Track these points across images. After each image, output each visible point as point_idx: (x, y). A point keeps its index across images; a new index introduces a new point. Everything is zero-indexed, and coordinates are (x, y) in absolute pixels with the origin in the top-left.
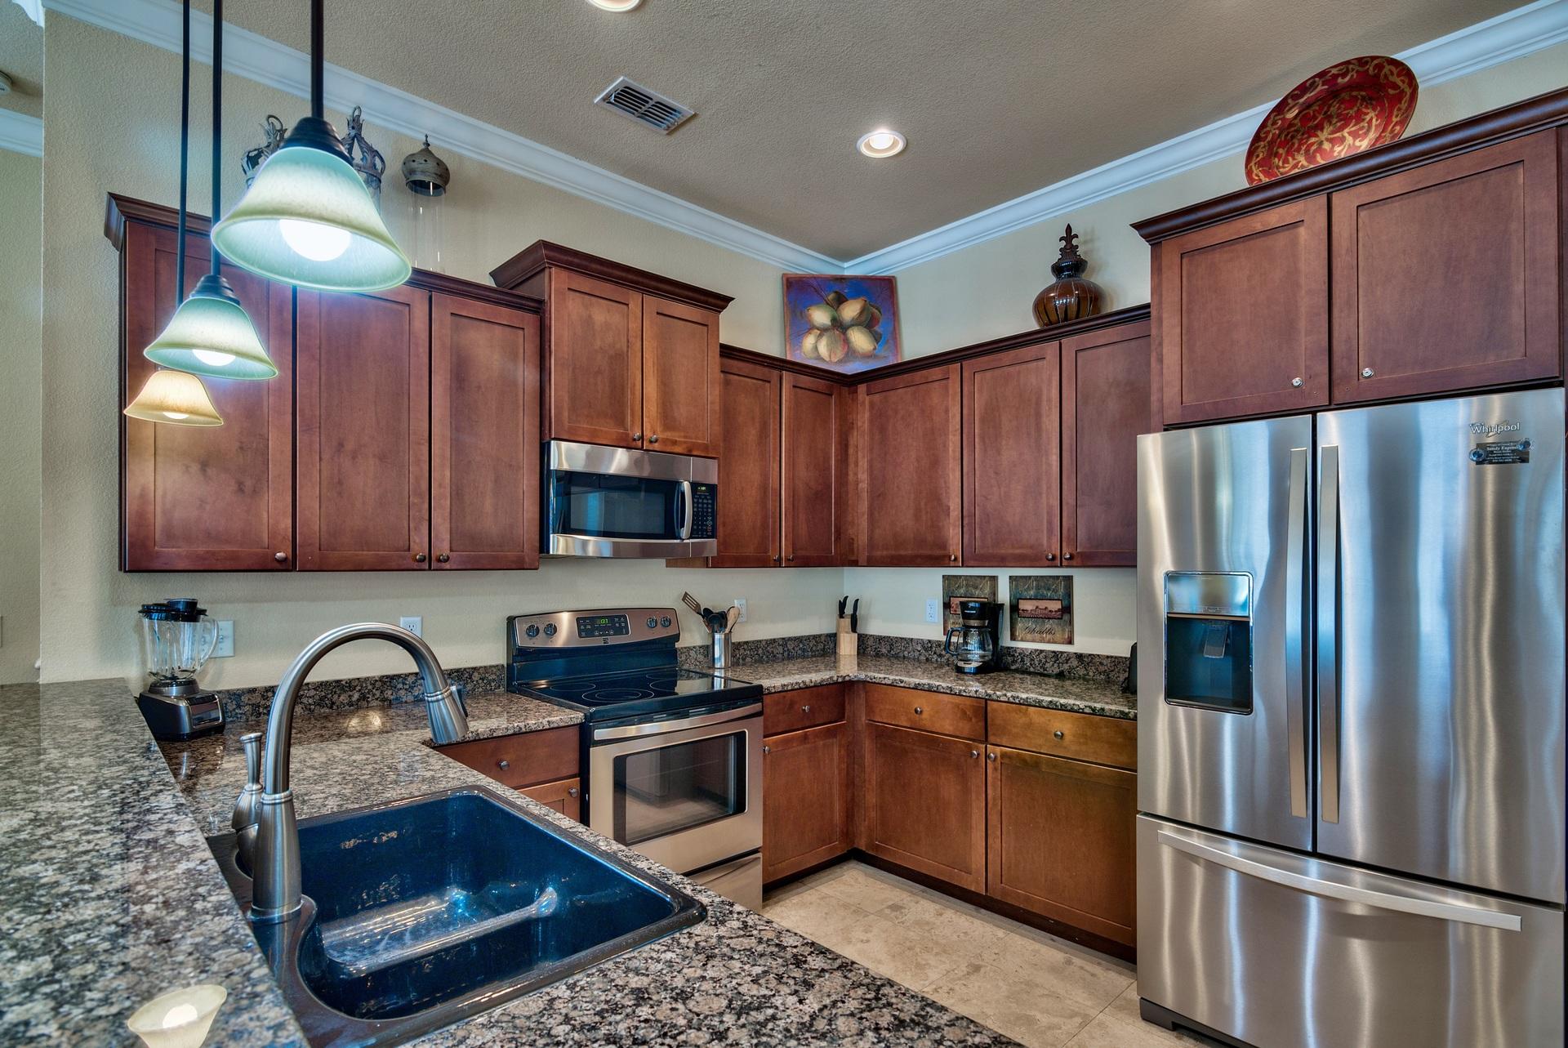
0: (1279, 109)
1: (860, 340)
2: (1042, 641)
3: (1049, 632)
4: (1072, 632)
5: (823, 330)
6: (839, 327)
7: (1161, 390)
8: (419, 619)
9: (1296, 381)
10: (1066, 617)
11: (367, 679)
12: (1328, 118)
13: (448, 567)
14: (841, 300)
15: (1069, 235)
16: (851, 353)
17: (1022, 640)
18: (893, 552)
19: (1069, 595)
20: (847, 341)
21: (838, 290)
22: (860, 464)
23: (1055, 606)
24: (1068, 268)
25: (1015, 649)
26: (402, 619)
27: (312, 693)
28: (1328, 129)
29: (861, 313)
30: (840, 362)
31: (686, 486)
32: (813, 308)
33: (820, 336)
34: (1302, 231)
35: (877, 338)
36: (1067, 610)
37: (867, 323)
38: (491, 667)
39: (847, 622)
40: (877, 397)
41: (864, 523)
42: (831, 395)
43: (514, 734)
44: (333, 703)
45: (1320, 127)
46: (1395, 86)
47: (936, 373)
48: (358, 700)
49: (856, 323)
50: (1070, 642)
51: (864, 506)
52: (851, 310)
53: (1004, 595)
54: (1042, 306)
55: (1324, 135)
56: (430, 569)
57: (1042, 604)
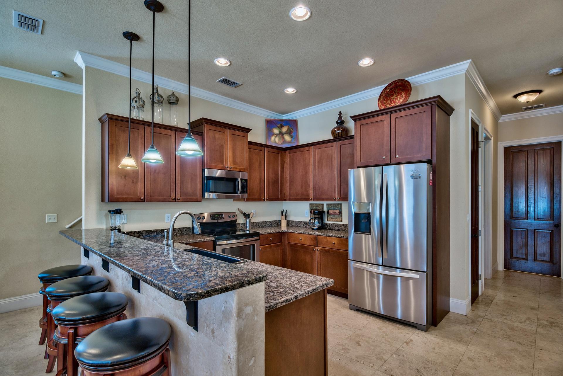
0: (386, 88)
1: (287, 138)
2: (335, 221)
3: (336, 218)
4: (342, 218)
5: (277, 135)
6: (281, 134)
7: (356, 158)
8: (170, 215)
9: (384, 157)
10: (340, 214)
11: (158, 230)
12: (395, 93)
13: (180, 201)
14: (282, 126)
15: (340, 114)
16: (285, 141)
17: (330, 221)
18: (296, 197)
19: (341, 209)
20: (283, 138)
21: (281, 123)
22: (287, 173)
23: (338, 212)
24: (340, 122)
25: (328, 224)
26: (166, 214)
27: (145, 233)
28: (395, 95)
29: (288, 130)
30: (281, 144)
31: (239, 180)
32: (274, 128)
33: (276, 136)
34: (385, 122)
35: (292, 137)
36: (341, 213)
37: (289, 133)
38: (188, 227)
39: (284, 217)
40: (291, 154)
41: (288, 189)
42: (279, 154)
43: (198, 242)
44: (150, 236)
45: (393, 95)
46: (408, 88)
47: (307, 148)
48: (156, 235)
49: (286, 133)
50: (341, 221)
51: (288, 184)
52: (284, 129)
53: (325, 209)
54: (333, 132)
55: (394, 97)
56: (176, 202)
57: (335, 211)
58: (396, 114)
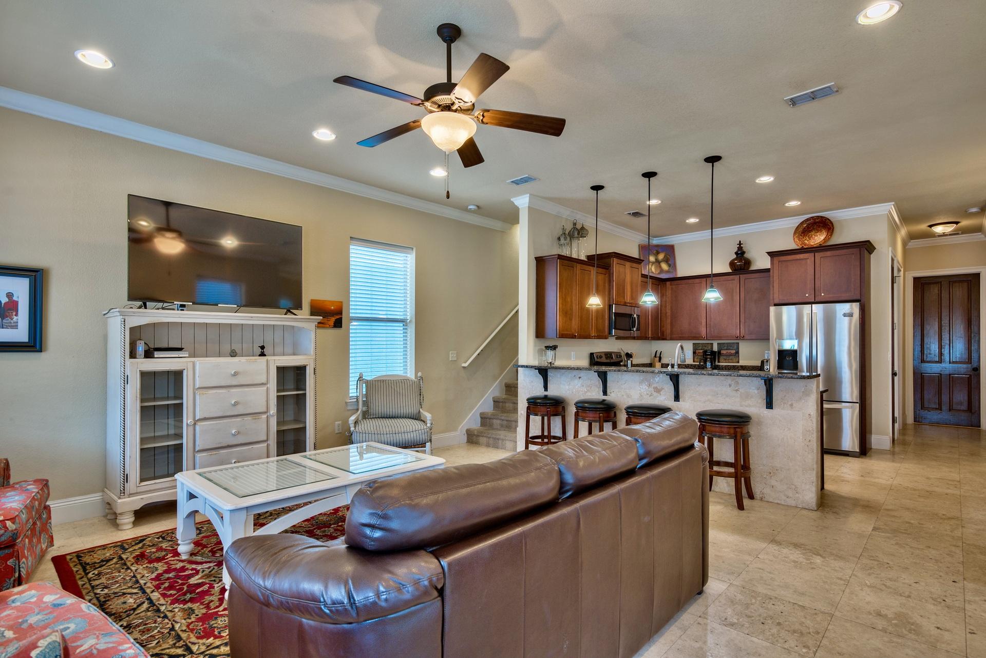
0: (802, 223)
1: (665, 266)
2: (729, 362)
3: (731, 359)
4: (739, 359)
5: (653, 263)
6: (658, 262)
7: (773, 294)
9: (807, 295)
10: (737, 355)
12: (814, 229)
14: (658, 253)
15: (740, 244)
16: (662, 271)
17: (722, 363)
18: (680, 336)
19: (738, 348)
20: (660, 267)
21: (658, 249)
22: (667, 307)
23: (734, 351)
24: (740, 253)
25: (719, 365)
28: (814, 232)
29: (664, 257)
30: (659, 273)
31: (635, 316)
32: (650, 255)
33: (652, 265)
34: (808, 261)
35: (669, 265)
36: (737, 353)
37: (666, 260)
39: (658, 359)
40: (674, 286)
41: (669, 327)
42: (658, 285)
45: (811, 231)
46: (829, 226)
47: (697, 281)
49: (663, 260)
50: (738, 362)
51: (669, 321)
52: (661, 256)
53: (715, 348)
54: (732, 264)
55: (813, 233)
57: (729, 351)
58: (821, 253)
